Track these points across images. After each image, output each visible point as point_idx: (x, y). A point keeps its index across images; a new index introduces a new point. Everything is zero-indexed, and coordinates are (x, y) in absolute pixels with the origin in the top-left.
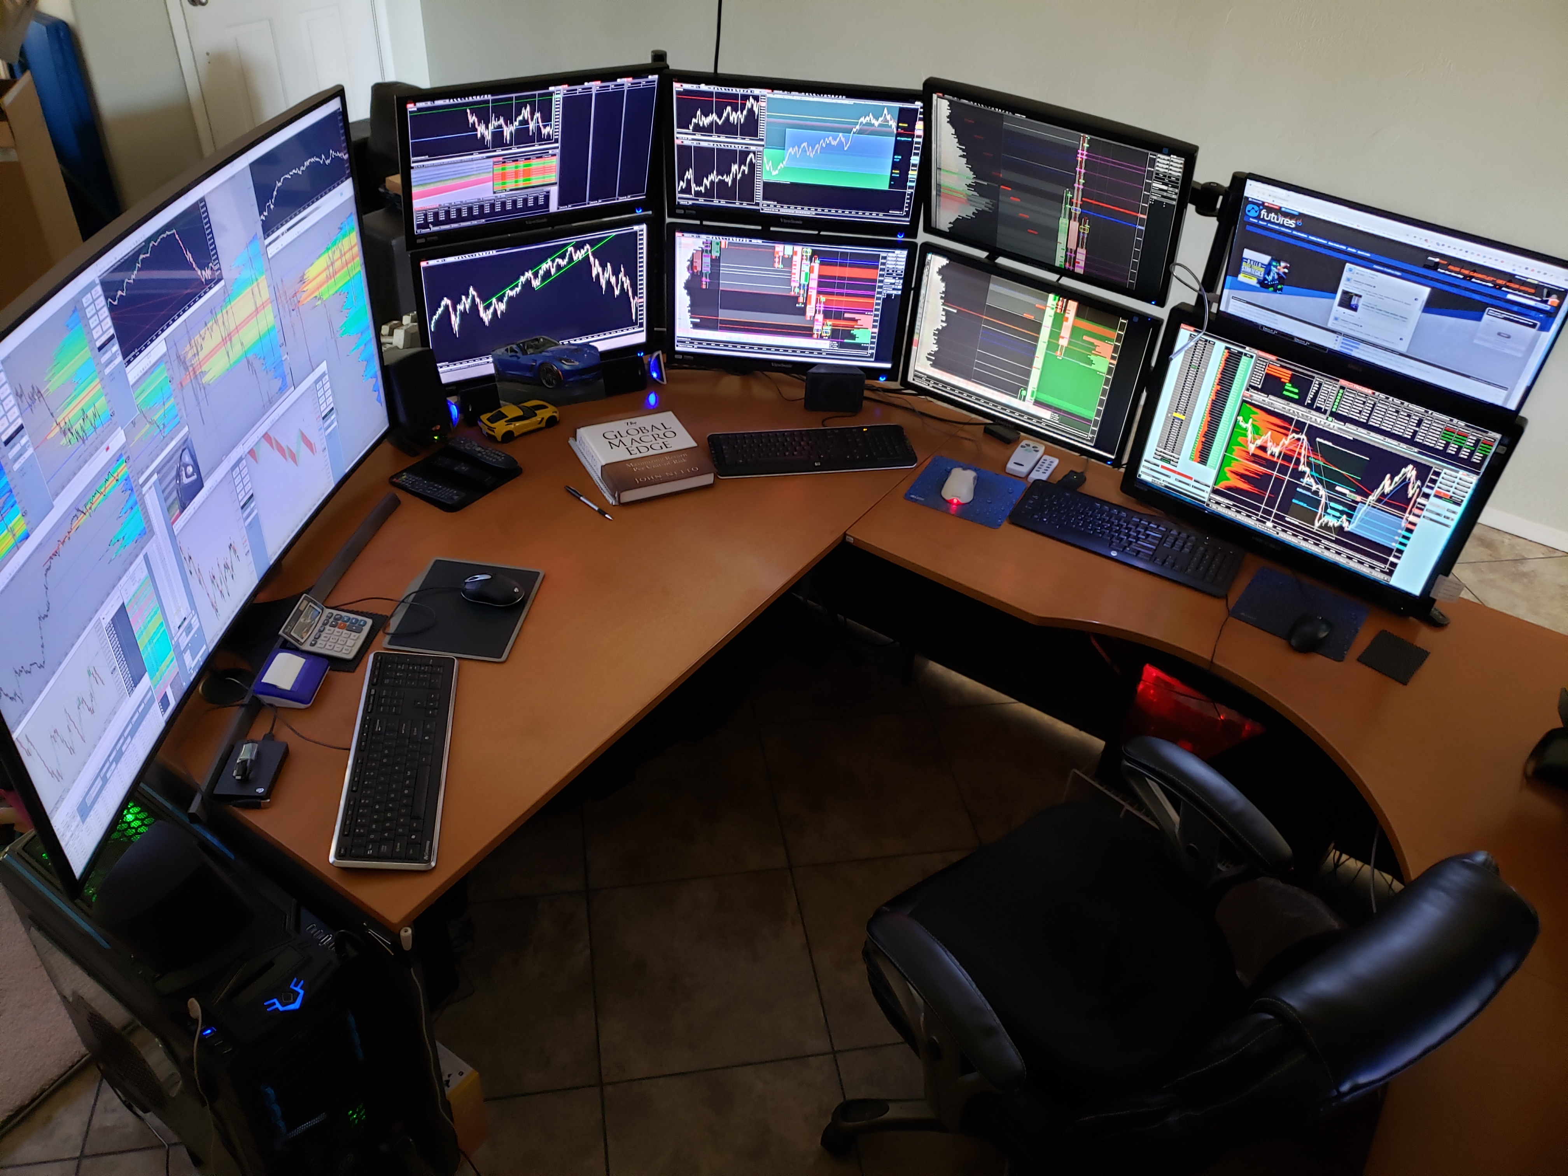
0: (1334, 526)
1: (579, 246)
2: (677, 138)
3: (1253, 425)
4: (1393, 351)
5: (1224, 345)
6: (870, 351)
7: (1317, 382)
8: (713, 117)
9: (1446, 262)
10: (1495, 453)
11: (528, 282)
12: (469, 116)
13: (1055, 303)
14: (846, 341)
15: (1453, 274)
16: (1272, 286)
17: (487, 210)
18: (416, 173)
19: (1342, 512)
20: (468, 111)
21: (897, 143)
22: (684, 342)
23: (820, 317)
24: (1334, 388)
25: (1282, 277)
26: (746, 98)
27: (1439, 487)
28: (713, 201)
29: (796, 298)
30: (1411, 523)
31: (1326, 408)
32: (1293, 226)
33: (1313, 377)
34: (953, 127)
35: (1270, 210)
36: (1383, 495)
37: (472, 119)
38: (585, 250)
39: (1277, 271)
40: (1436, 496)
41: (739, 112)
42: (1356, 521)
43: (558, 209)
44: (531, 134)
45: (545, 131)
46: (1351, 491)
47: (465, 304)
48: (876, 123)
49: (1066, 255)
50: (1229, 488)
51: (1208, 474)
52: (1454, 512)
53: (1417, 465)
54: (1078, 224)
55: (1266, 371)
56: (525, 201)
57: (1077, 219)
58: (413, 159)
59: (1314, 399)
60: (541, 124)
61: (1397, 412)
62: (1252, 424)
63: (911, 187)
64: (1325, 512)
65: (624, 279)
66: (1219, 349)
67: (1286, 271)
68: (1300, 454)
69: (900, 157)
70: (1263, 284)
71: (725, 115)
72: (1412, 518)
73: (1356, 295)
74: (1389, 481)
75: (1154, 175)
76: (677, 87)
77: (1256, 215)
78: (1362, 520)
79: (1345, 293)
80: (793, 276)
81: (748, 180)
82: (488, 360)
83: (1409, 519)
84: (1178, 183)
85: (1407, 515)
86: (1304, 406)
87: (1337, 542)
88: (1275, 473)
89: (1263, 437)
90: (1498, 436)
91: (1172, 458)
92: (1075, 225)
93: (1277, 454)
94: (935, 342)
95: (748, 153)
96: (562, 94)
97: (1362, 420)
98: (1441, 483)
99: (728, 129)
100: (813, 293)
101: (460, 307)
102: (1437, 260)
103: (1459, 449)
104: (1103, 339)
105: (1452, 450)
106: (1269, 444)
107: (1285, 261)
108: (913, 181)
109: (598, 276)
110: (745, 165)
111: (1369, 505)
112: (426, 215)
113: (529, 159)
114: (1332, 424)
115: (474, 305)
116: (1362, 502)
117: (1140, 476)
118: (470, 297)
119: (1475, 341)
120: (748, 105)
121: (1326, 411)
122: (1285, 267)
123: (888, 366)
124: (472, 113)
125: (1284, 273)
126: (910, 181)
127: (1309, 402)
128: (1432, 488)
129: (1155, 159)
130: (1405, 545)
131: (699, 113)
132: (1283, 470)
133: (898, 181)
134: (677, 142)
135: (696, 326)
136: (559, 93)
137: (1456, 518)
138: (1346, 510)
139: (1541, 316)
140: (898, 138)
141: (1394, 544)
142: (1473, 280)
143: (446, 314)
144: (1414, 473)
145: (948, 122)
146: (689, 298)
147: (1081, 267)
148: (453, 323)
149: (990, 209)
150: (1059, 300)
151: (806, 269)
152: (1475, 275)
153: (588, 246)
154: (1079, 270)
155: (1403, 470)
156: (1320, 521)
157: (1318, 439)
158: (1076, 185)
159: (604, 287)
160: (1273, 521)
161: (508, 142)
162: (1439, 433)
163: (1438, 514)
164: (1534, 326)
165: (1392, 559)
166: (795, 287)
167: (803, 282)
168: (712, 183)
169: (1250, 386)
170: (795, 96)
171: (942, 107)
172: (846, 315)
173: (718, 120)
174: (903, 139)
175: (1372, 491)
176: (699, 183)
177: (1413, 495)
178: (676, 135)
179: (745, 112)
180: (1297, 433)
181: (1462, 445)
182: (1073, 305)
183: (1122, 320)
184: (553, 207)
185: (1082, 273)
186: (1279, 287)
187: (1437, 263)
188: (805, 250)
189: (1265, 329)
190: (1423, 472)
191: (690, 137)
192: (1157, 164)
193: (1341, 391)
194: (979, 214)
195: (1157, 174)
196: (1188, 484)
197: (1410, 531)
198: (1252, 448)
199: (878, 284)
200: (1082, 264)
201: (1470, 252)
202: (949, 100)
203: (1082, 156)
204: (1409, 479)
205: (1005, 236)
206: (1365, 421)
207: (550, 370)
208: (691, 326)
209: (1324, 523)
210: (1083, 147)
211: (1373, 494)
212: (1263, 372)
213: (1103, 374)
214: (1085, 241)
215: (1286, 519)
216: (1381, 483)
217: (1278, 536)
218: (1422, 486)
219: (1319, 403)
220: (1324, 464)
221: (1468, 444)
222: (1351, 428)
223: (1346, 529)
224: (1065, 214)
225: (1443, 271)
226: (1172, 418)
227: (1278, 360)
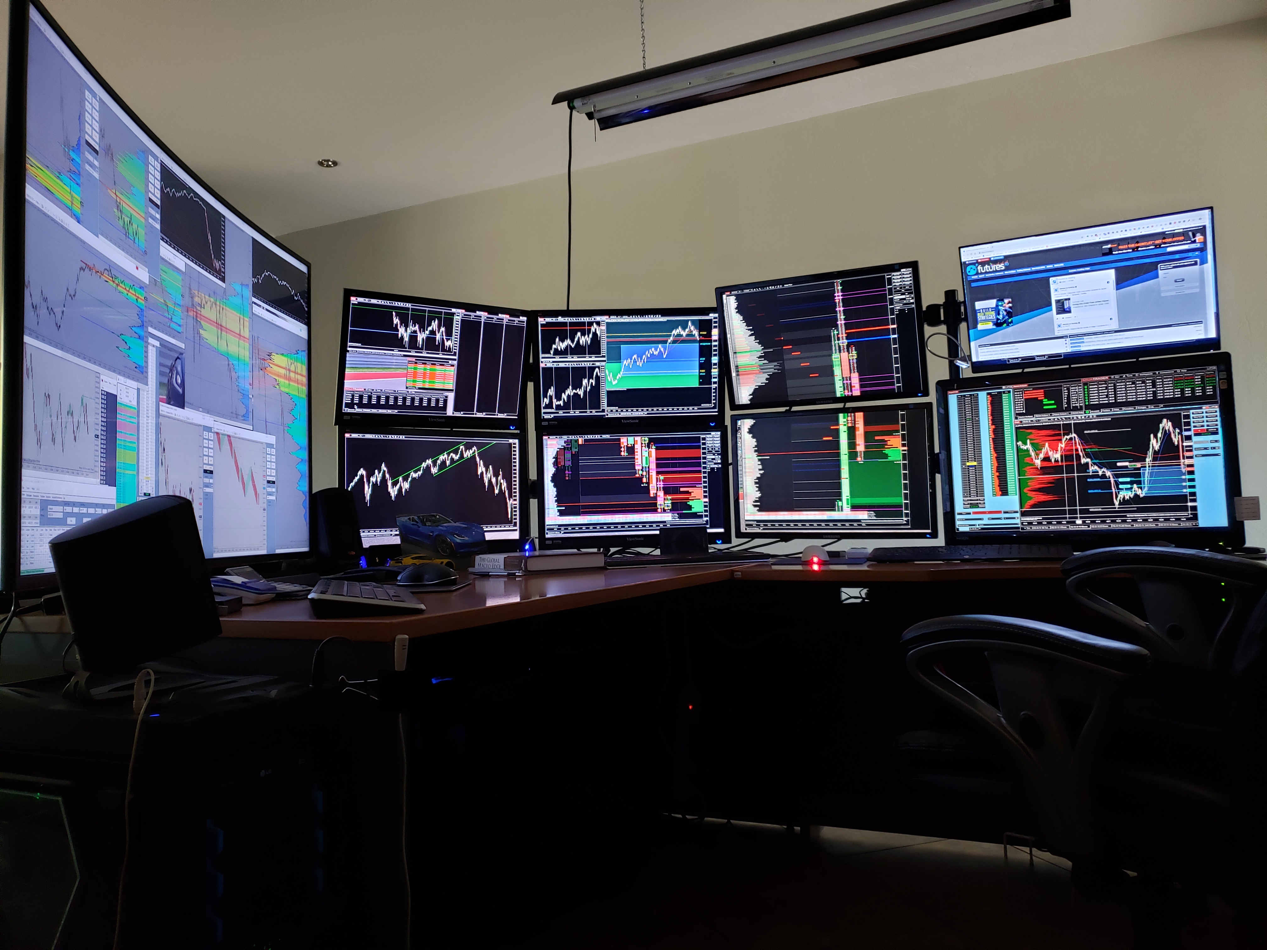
0: (1130, 497)
1: (468, 447)
2: (542, 362)
4: (1109, 332)
5: (985, 393)
6: (705, 519)
7: (1065, 389)
8: (568, 342)
9: (1116, 245)
10: (1220, 379)
11: (428, 468)
12: (394, 319)
13: (845, 420)
14: (684, 512)
15: (1124, 251)
16: (1005, 322)
17: (400, 403)
18: (350, 357)
19: (1131, 483)
20: (394, 313)
21: (700, 347)
22: (553, 529)
23: (661, 494)
24: (1079, 388)
25: (1010, 311)
26: (590, 324)
27: (1195, 427)
28: (569, 413)
29: (641, 479)
30: (1189, 466)
31: (1081, 404)
32: (1004, 268)
33: (1061, 386)
34: (741, 314)
35: (983, 264)
36: (1155, 453)
37: (396, 321)
38: (473, 451)
39: (1004, 308)
40: (1196, 435)
41: (587, 336)
42: (1146, 486)
43: (453, 413)
44: (437, 344)
45: (448, 344)
46: (1130, 462)
47: (377, 477)
48: (684, 334)
49: (844, 384)
50: (1033, 506)
51: (1012, 501)
52: (1216, 441)
53: (1170, 417)
54: (847, 353)
55: (1024, 397)
56: (429, 400)
57: (846, 350)
58: (349, 344)
59: (1068, 403)
60: (444, 337)
61: (1133, 383)
62: (1031, 443)
63: (715, 383)
64: (1118, 489)
65: (502, 481)
66: (983, 397)
67: (1010, 305)
68: (1077, 450)
69: (704, 359)
70: (998, 324)
71: (576, 339)
72: (1187, 461)
73: (1066, 300)
74: (1155, 440)
75: (893, 290)
76: (541, 321)
77: (975, 272)
78: (1150, 482)
79: (1058, 302)
80: (636, 461)
81: (596, 390)
83: (1186, 463)
84: (911, 289)
85: (1182, 461)
86: (1063, 411)
87: (1139, 510)
88: (1065, 475)
89: (1043, 451)
90: (1215, 368)
91: (979, 502)
92: (845, 355)
93: (1059, 459)
94: (757, 489)
95: (594, 368)
96: (461, 316)
97: (1111, 401)
98: (1194, 423)
99: (579, 350)
100: (653, 474)
101: (373, 479)
102: (1109, 246)
103: (1193, 390)
104: (890, 433)
105: (1188, 393)
106: (1050, 453)
107: (1007, 298)
108: (716, 378)
109: (482, 473)
110: (593, 379)
111: (1149, 467)
112: (353, 396)
113: (435, 364)
114: (1091, 415)
115: (384, 480)
116: (1142, 467)
117: (958, 529)
118: (382, 471)
119: (1162, 295)
120: (593, 329)
121: (1081, 407)
122: (1009, 303)
123: (722, 530)
124: (396, 316)
125: (1010, 308)
126: (714, 378)
127: (1066, 406)
128: (1189, 430)
129: (891, 278)
130: (1194, 487)
131: (557, 340)
132: (1070, 469)
133: (705, 379)
134: (542, 365)
135: (562, 513)
136: (459, 314)
137: (1220, 444)
138: (1133, 479)
139: (1197, 253)
140: (701, 344)
141: (1185, 490)
142: (1139, 249)
143: (361, 483)
144: (1170, 424)
146: (555, 489)
147: (857, 390)
148: (366, 492)
149: (778, 370)
150: (848, 416)
151: (645, 454)
152: (1139, 245)
153: (475, 448)
154: (856, 393)
155: (1161, 426)
156: (1118, 499)
157: (1086, 432)
158: (839, 322)
159: (487, 484)
160: (1081, 518)
161: (420, 347)
162: (1172, 385)
163: (1206, 449)
164: (1196, 264)
165: (1190, 504)
166: (639, 470)
167: (644, 465)
168: (569, 396)
169: (1017, 414)
170: (626, 319)
171: (730, 303)
173: (571, 344)
174: (704, 344)
175: (1147, 454)
176: (559, 398)
177: (1178, 441)
178: (541, 360)
179: (591, 336)
180: (1068, 434)
181: (1193, 386)
182: (860, 416)
183: (900, 413)
184: (450, 411)
185: (859, 395)
186: (1010, 320)
187: (1110, 249)
188: (643, 439)
189: (1011, 362)
190: (1176, 421)
191: (551, 360)
192: (893, 281)
193: (1086, 387)
195: (895, 289)
196: (1001, 518)
197: (1191, 473)
198: (1038, 463)
199: (702, 461)
200: (857, 386)
201: (1128, 230)
202: (735, 295)
203: (839, 297)
204: (1169, 430)
205: (794, 388)
206: (1114, 401)
208: (558, 514)
209: (1121, 499)
210: (838, 290)
211: (1148, 456)
212: (1022, 400)
213: (900, 462)
214: (855, 366)
215: (1090, 510)
216: (1149, 444)
217: (1090, 528)
218: (1181, 431)
219: (1073, 405)
220: (1099, 449)
221: (1196, 383)
222: (1106, 411)
223: (1141, 496)
224: (836, 350)
225: (1117, 252)
226: (967, 467)
227: (1029, 385)
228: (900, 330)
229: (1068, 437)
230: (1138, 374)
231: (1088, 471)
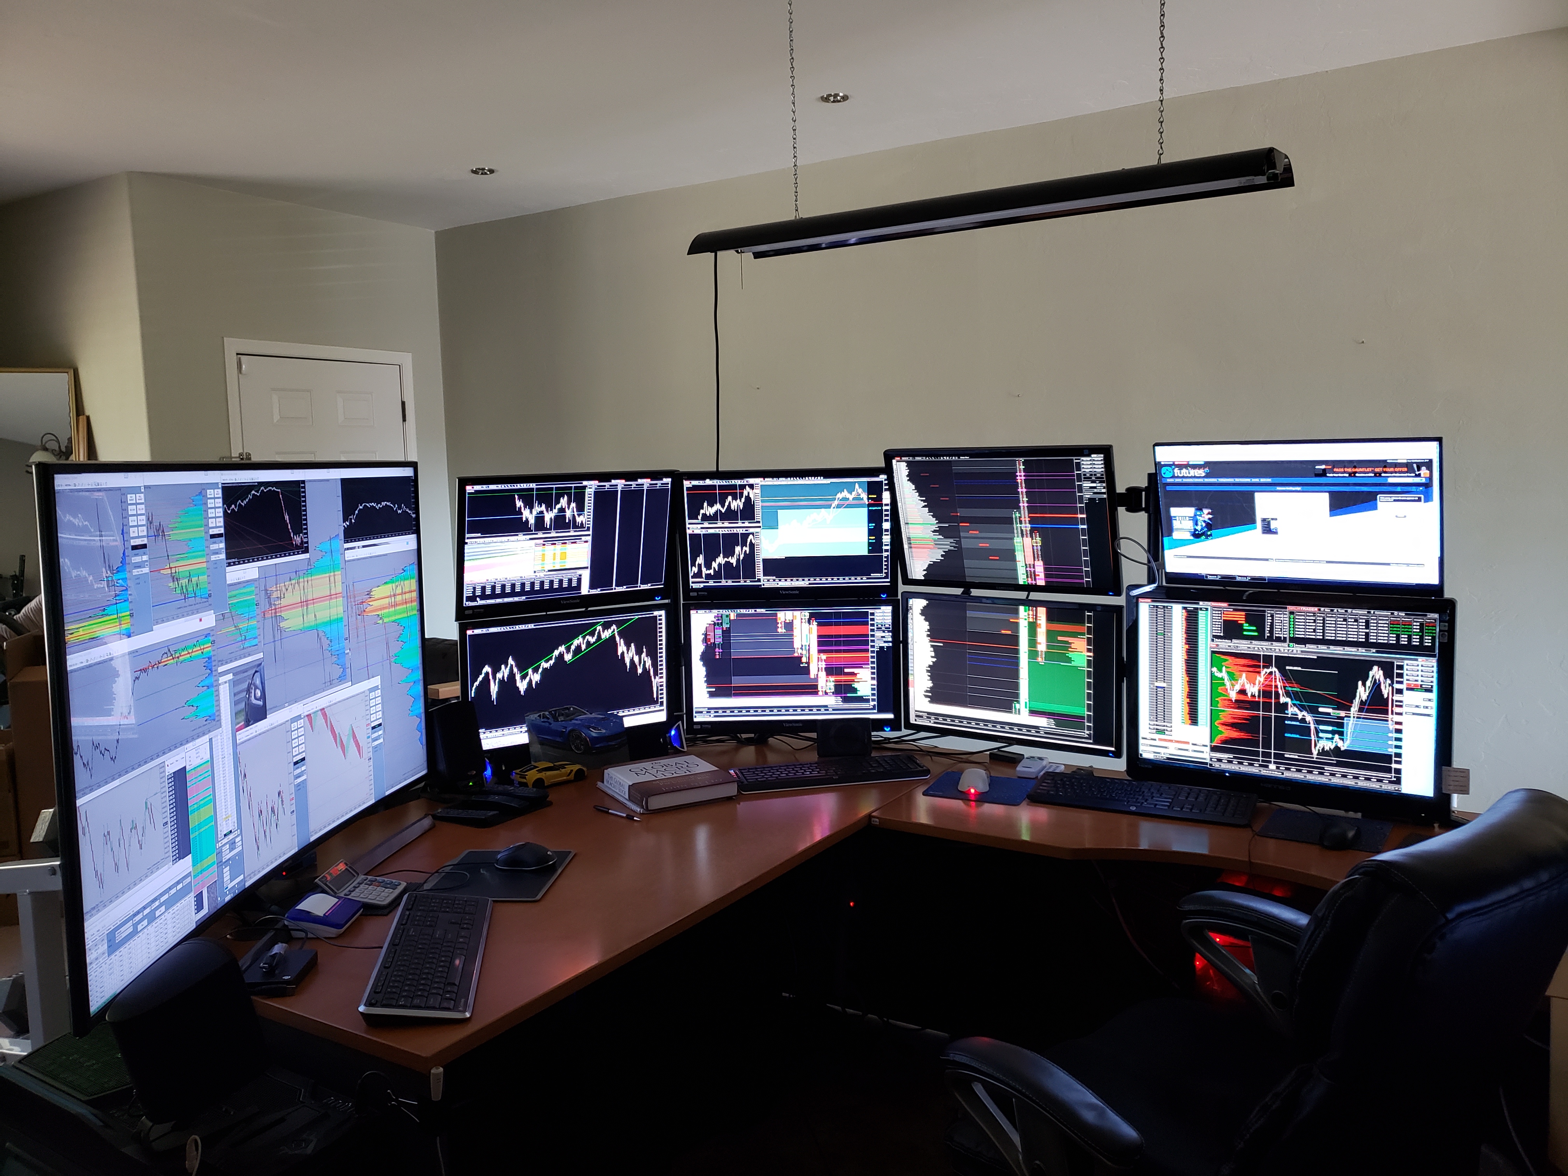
0: (1330, 749)
1: (606, 626)
2: (689, 528)
3: (1228, 672)
5: (1180, 606)
6: (872, 703)
7: (1269, 615)
8: (717, 507)
9: (1330, 467)
10: (1440, 631)
11: (561, 655)
12: (517, 502)
13: (1026, 614)
14: (848, 695)
15: (1340, 475)
17: (527, 588)
18: (469, 549)
20: (516, 497)
21: (870, 512)
22: (701, 712)
23: (823, 675)
24: (1285, 616)
26: (743, 487)
27: (1407, 680)
28: (720, 582)
29: (800, 658)
30: (1397, 723)
31: (1285, 636)
32: (1204, 474)
33: (1264, 611)
34: (913, 483)
35: (1181, 467)
36: (1362, 703)
37: (519, 503)
38: (612, 630)
40: (1408, 689)
41: (739, 500)
42: (1348, 738)
43: (589, 591)
44: (567, 521)
45: (579, 520)
46: (1334, 709)
47: (504, 673)
48: (851, 497)
49: (1027, 571)
50: (1226, 741)
51: (1202, 733)
52: (1430, 700)
53: (1381, 665)
54: (1030, 539)
55: (1222, 618)
56: (561, 581)
57: (1029, 535)
58: (467, 535)
59: (1271, 632)
60: (576, 513)
61: (1345, 620)
62: (1226, 671)
63: (886, 551)
64: (1318, 737)
65: (646, 659)
66: (1178, 611)
67: (1210, 516)
68: (1276, 687)
69: (874, 525)
71: (727, 504)
72: (1397, 718)
73: (1272, 519)
74: (1363, 688)
75: (1083, 477)
76: (687, 484)
77: (1171, 475)
78: (1353, 734)
79: (1264, 520)
80: (795, 639)
81: (750, 558)
82: (521, 730)
83: (1394, 720)
84: (1103, 478)
85: (1390, 716)
86: (1265, 640)
87: (1339, 764)
88: (1261, 713)
89: (1239, 681)
90: (1436, 616)
91: (1165, 728)
92: (1028, 540)
93: (1257, 694)
94: (929, 678)
95: (748, 535)
96: (594, 488)
97: (1318, 637)
98: (1407, 675)
99: (730, 515)
100: (814, 652)
101: (499, 676)
102: (1323, 467)
103: (1410, 638)
104: (1075, 635)
105: (1404, 641)
106: (1247, 686)
107: (1206, 508)
108: (888, 545)
109: (623, 653)
110: (746, 546)
111: (1354, 717)
112: (474, 588)
113: (566, 543)
114: (1295, 649)
115: (512, 675)
116: (1346, 716)
117: (1141, 755)
118: (509, 666)
120: (745, 493)
121: (1285, 638)
123: (891, 716)
124: (519, 499)
126: (885, 545)
127: (1268, 635)
128: (1401, 683)
129: (1079, 462)
130: (1400, 747)
131: (705, 504)
132: (1267, 707)
133: (875, 546)
134: (689, 532)
135: (712, 695)
136: (591, 487)
137: (1434, 704)
138: (1335, 729)
139: (1421, 489)
140: (870, 508)
141: (1390, 750)
142: (1357, 475)
143: (486, 680)
144: (1381, 672)
145: (908, 480)
146: (704, 669)
147: (1042, 579)
148: (492, 690)
149: (955, 547)
150: (1029, 610)
151: (806, 631)
152: (1357, 470)
153: (614, 627)
154: (1041, 582)
155: (1371, 674)
156: (1317, 748)
157: (1287, 668)
158: (1021, 504)
159: (628, 665)
160: (1275, 763)
161: (548, 527)
162: (1387, 629)
163: (1417, 707)
164: (1419, 500)
165: (1394, 766)
166: (798, 649)
167: (804, 643)
168: (720, 565)
169: (1214, 636)
170: (783, 481)
171: (901, 469)
172: (846, 670)
173: (721, 509)
174: (874, 508)
175: (1352, 703)
176: (708, 567)
177: (1388, 694)
178: (688, 526)
179: (743, 500)
180: (1268, 667)
181: (1410, 633)
182: (1042, 612)
183: (1087, 613)
184: (585, 590)
185: (1044, 584)
186: (1209, 533)
187: (1324, 470)
188: (803, 613)
189: (1210, 578)
190: (1389, 670)
191: (699, 526)
192: (1083, 466)
193: (1292, 616)
194: (947, 555)
195: (1084, 475)
196: (1187, 750)
197: (1399, 731)
198: (1233, 695)
199: (870, 638)
200: (1042, 575)
201: (1345, 452)
202: (906, 462)
203: (1021, 477)
204: (1379, 680)
205: (973, 568)
206: (1321, 637)
207: (579, 737)
208: (708, 695)
209: (1321, 749)
210: (1020, 469)
211: (1353, 705)
212: (1220, 621)
213: (1084, 669)
214: (1040, 553)
215: (1286, 756)
216: (1356, 692)
217: (1283, 776)
218: (1393, 683)
219: (1277, 633)
220: (1300, 689)
221: (1415, 630)
222: (1311, 647)
223: (1343, 749)
224: (1017, 533)
225: (1331, 475)
226: (1155, 688)
227: (1229, 605)
228: (1089, 521)
229: (1268, 671)
230: (1350, 610)
231: (1286, 712)
